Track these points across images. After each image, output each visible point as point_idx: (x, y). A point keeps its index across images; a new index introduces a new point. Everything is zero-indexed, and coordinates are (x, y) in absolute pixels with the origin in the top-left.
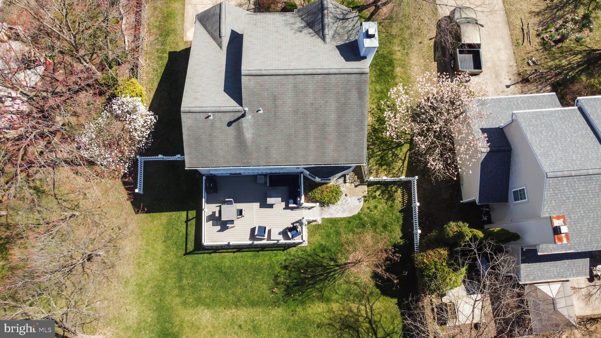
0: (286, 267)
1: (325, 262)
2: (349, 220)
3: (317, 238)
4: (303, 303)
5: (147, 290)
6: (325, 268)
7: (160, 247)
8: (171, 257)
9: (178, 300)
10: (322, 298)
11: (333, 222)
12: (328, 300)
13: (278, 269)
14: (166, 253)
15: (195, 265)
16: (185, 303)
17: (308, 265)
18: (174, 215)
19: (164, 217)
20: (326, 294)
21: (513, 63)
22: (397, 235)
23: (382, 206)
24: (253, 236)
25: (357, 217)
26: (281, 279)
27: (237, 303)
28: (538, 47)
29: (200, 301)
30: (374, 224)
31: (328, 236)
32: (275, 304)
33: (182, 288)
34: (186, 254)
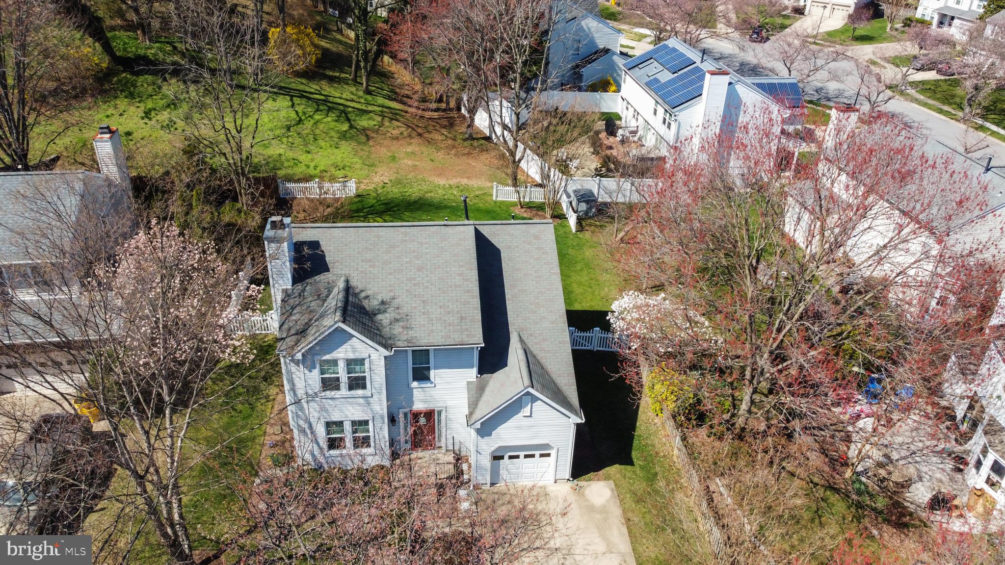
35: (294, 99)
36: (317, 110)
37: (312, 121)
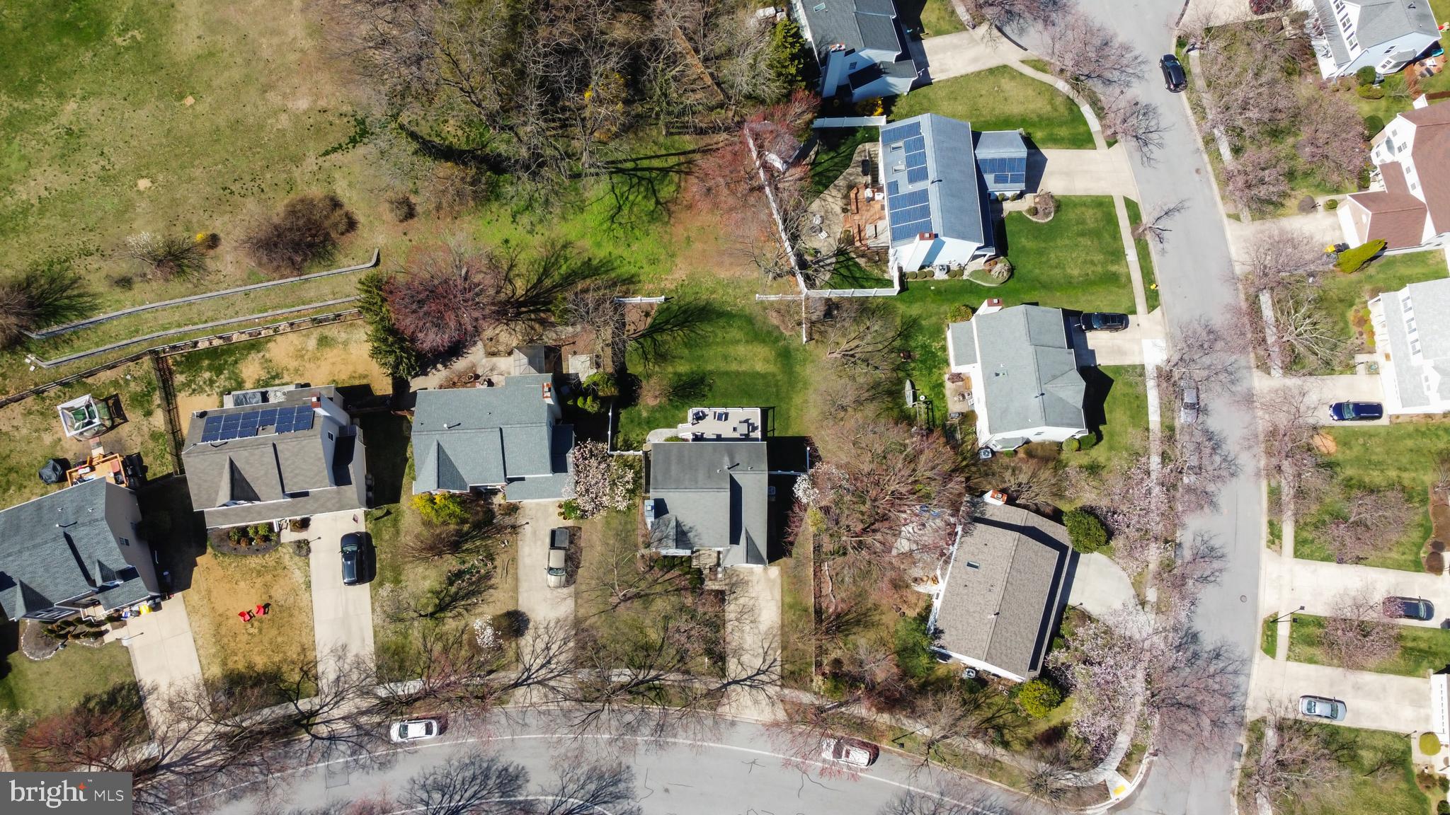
0: (704, 396)
1: (676, 399)
2: (658, 427)
3: (681, 415)
4: (693, 373)
5: (800, 385)
6: (676, 395)
7: (793, 413)
8: (784, 406)
9: (779, 378)
10: (679, 375)
11: (670, 426)
12: (675, 373)
13: (710, 395)
14: (789, 409)
15: (768, 400)
16: (774, 375)
17: (688, 397)
18: (783, 435)
19: (790, 433)
20: (676, 378)
21: (520, 543)
22: (623, 415)
23: (633, 436)
24: (727, 415)
25: (651, 429)
26: (707, 389)
27: (738, 374)
28: (496, 557)
29: (763, 376)
30: (639, 424)
31: (673, 416)
32: (711, 373)
33: (776, 385)
34: (774, 408)
35: (614, 175)
36: (632, 187)
37: (628, 205)
